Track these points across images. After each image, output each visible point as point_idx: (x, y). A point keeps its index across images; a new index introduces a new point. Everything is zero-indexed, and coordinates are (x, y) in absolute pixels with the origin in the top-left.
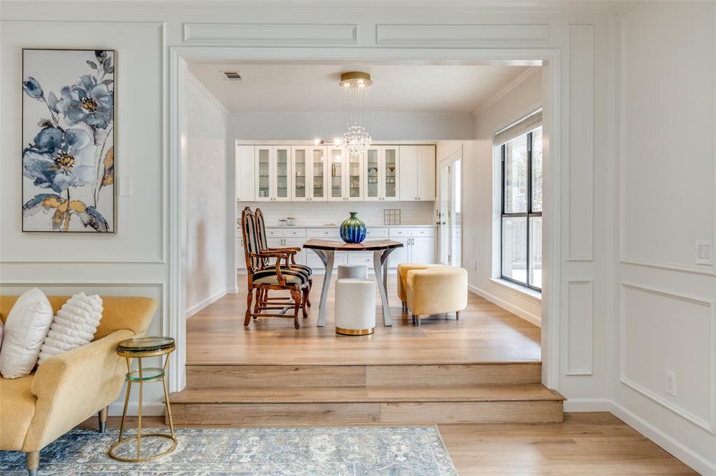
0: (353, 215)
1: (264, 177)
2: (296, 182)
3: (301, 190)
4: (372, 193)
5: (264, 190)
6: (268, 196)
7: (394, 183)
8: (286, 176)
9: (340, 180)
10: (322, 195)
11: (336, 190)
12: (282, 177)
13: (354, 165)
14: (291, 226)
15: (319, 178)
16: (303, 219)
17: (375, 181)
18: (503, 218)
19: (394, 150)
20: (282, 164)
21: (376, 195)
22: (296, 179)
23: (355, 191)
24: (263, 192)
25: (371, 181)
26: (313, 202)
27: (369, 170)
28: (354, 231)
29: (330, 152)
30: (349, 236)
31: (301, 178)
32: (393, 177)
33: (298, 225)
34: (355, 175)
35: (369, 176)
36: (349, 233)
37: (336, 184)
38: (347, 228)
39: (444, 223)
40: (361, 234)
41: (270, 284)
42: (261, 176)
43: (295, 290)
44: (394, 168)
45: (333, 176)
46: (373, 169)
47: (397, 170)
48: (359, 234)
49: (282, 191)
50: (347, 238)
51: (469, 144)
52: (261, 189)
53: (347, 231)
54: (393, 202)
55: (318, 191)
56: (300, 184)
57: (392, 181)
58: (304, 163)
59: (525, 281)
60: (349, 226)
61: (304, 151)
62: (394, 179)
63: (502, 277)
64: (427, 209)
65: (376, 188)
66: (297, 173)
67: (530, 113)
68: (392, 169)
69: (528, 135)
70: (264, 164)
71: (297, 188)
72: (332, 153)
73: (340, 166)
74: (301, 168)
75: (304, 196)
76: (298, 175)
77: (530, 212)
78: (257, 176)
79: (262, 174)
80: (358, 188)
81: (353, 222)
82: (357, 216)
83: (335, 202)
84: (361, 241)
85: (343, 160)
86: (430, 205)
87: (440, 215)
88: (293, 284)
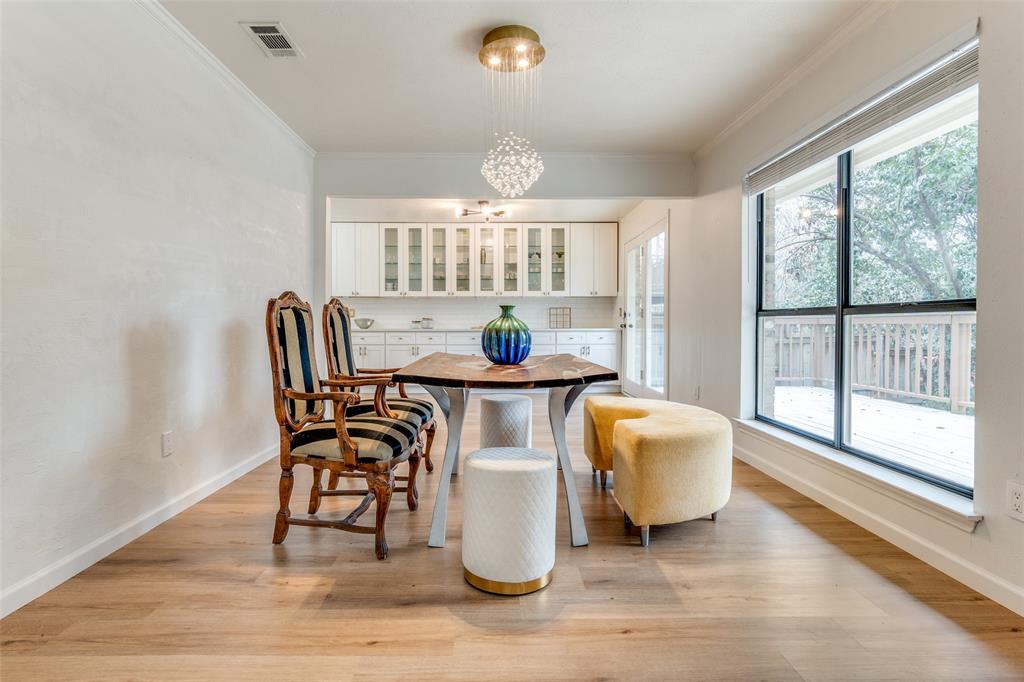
0: (506, 311)
1: (391, 265)
2: (434, 271)
3: (440, 282)
4: (534, 285)
5: (392, 281)
6: (397, 289)
7: (563, 273)
8: (420, 264)
9: (492, 269)
10: (467, 289)
11: (487, 282)
12: (415, 266)
13: (510, 250)
14: (428, 329)
15: (464, 267)
16: (444, 320)
17: (537, 270)
18: (760, 318)
19: (563, 230)
20: (415, 248)
21: (538, 288)
22: (434, 268)
23: (511, 283)
24: (390, 285)
25: (532, 270)
26: (457, 298)
27: (530, 257)
28: (508, 341)
29: (479, 232)
30: (499, 351)
31: (439, 267)
32: (562, 265)
33: (436, 328)
34: (511, 262)
35: (529, 264)
36: (499, 345)
37: (486, 274)
38: (494, 334)
39: (631, 326)
40: (522, 346)
41: (324, 458)
42: (387, 264)
43: (376, 473)
44: (563, 253)
45: (483, 262)
46: (534, 254)
47: (566, 256)
48: (517, 347)
49: (415, 283)
50: (495, 354)
51: (682, 206)
52: (388, 280)
53: (494, 342)
54: (560, 298)
55: (463, 283)
56: (439, 274)
57: (560, 270)
58: (444, 247)
59: (831, 436)
60: (498, 332)
61: (443, 230)
62: (563, 268)
63: (758, 418)
64: (606, 307)
65: (539, 280)
66: (434, 260)
67: (846, 115)
68: (560, 255)
69: (840, 157)
70: (391, 248)
71: (435, 279)
72: (482, 235)
73: (492, 252)
74: (441, 254)
75: (444, 289)
76: (437, 262)
77: (845, 305)
78: (383, 262)
79: (388, 261)
80: (515, 279)
81: (506, 325)
82: (513, 312)
83: (485, 298)
84: (522, 359)
85: (496, 244)
86: (610, 301)
87: (625, 314)
88: (372, 460)
